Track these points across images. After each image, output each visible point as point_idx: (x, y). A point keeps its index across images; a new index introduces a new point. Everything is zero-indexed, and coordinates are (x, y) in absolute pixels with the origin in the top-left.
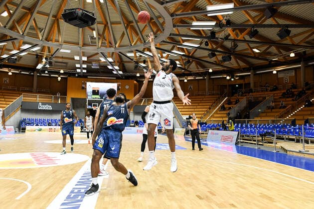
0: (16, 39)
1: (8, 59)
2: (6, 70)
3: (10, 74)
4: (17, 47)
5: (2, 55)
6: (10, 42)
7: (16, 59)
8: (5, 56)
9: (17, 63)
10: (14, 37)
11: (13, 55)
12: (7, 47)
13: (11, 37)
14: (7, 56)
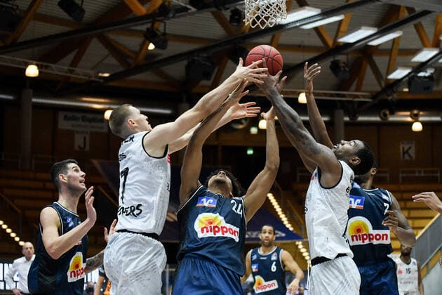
0: (425, 13)
1: (410, 80)
2: (404, 117)
3: (417, 127)
4: (431, 37)
5: (390, 71)
6: (410, 28)
7: (430, 77)
8: (399, 74)
9: (435, 88)
10: (418, 9)
11: (422, 66)
12: (402, 45)
13: (410, 10)
14: (405, 72)
